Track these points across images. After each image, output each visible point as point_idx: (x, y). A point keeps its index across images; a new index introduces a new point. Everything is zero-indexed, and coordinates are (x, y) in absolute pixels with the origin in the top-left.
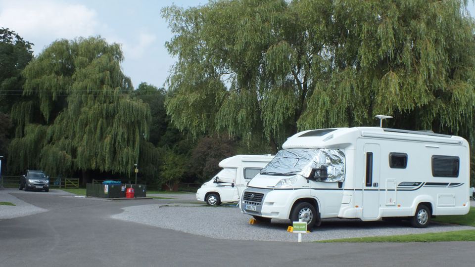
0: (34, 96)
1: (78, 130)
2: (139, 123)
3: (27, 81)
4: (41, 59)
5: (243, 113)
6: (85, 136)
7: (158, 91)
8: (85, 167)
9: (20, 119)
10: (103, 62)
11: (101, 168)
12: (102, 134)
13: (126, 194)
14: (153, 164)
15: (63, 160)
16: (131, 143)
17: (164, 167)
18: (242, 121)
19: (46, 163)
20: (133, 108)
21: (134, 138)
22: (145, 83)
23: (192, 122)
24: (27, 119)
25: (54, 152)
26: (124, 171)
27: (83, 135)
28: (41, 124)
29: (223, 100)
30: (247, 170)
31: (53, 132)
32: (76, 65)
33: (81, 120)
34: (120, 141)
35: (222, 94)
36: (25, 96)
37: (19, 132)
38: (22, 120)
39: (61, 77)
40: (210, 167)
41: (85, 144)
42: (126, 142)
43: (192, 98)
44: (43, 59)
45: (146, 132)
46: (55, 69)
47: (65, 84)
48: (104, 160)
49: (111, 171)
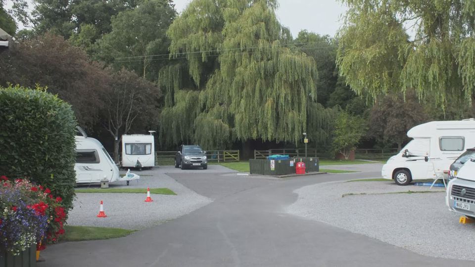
0: (181, 59)
1: (234, 94)
2: (303, 81)
3: (172, 42)
4: (186, 16)
5: (434, 69)
6: (243, 101)
7: (322, 38)
8: (245, 137)
9: (168, 86)
10: (256, 13)
11: (264, 138)
12: (261, 97)
13: (296, 170)
14: (323, 128)
15: (219, 131)
16: (296, 106)
17: (337, 132)
18: (434, 79)
19: (201, 136)
20: (295, 62)
21: (299, 99)
22: (305, 30)
23: (371, 82)
24: (176, 85)
25: (209, 121)
26: (291, 140)
27: (241, 100)
28: (192, 89)
29: (408, 54)
30: (443, 140)
31: (206, 98)
32: (225, 19)
33: (236, 83)
34: (283, 104)
35: (406, 47)
36: (172, 60)
37: (168, 100)
38: (171, 86)
39: (210, 34)
40: (392, 129)
41: (243, 110)
42: (290, 105)
43: (370, 54)
44: (187, 15)
45: (312, 92)
46: (202, 25)
47: (214, 42)
48: (266, 128)
49: (275, 139)
